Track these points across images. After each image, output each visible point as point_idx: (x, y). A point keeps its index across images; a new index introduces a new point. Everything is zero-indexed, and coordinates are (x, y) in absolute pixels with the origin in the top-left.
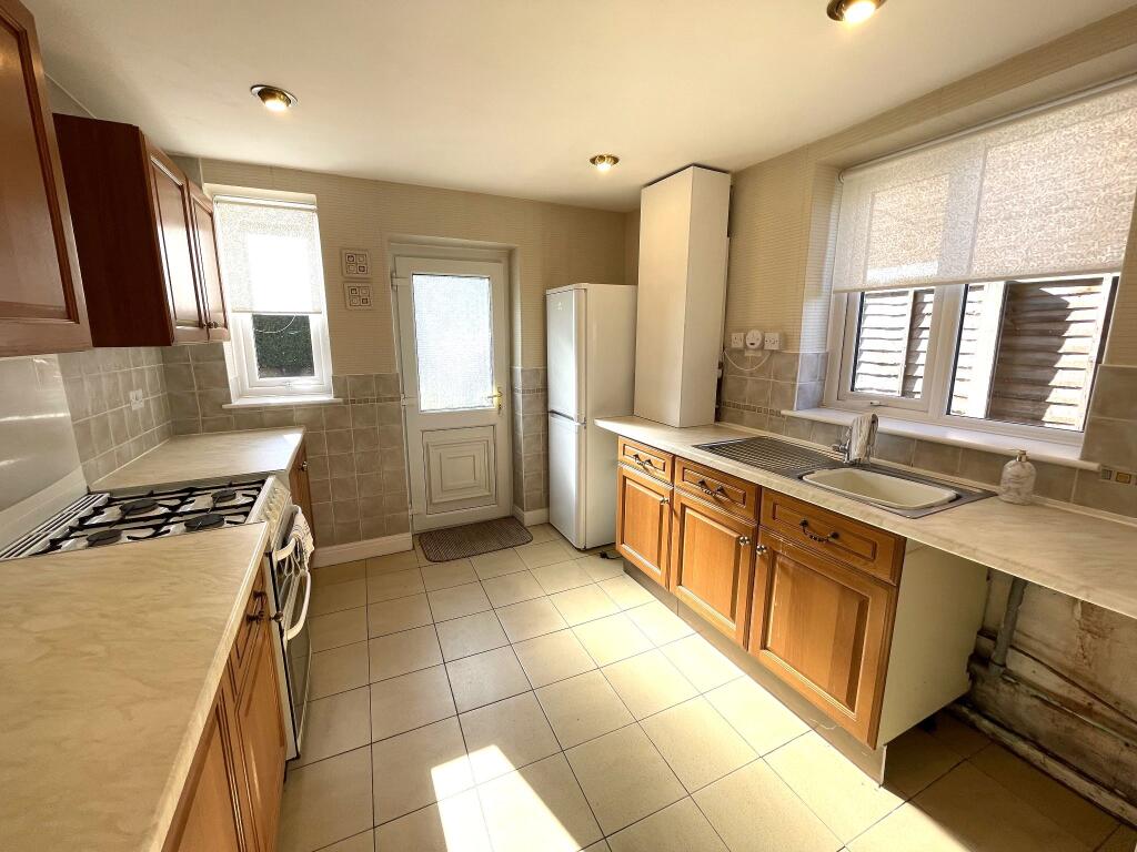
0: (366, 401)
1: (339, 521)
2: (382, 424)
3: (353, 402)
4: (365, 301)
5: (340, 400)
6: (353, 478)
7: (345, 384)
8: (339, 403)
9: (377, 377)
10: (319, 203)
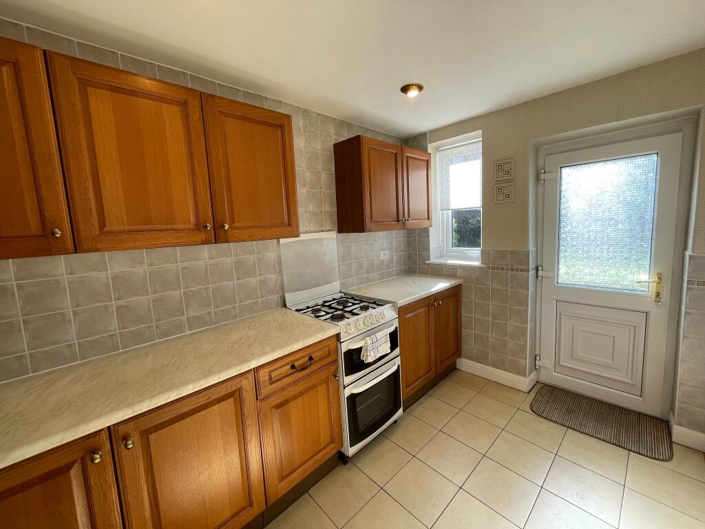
0: (502, 269)
1: (477, 346)
2: (512, 288)
3: (493, 268)
4: (508, 196)
5: (484, 266)
6: (488, 321)
7: (489, 255)
8: (484, 268)
9: (512, 252)
10: (484, 136)
